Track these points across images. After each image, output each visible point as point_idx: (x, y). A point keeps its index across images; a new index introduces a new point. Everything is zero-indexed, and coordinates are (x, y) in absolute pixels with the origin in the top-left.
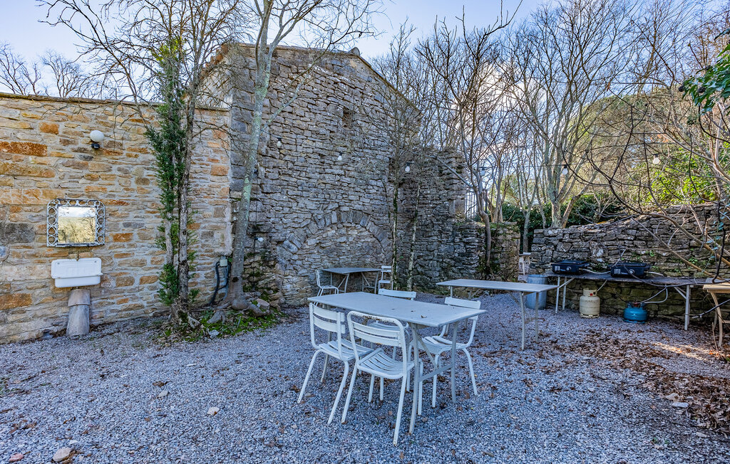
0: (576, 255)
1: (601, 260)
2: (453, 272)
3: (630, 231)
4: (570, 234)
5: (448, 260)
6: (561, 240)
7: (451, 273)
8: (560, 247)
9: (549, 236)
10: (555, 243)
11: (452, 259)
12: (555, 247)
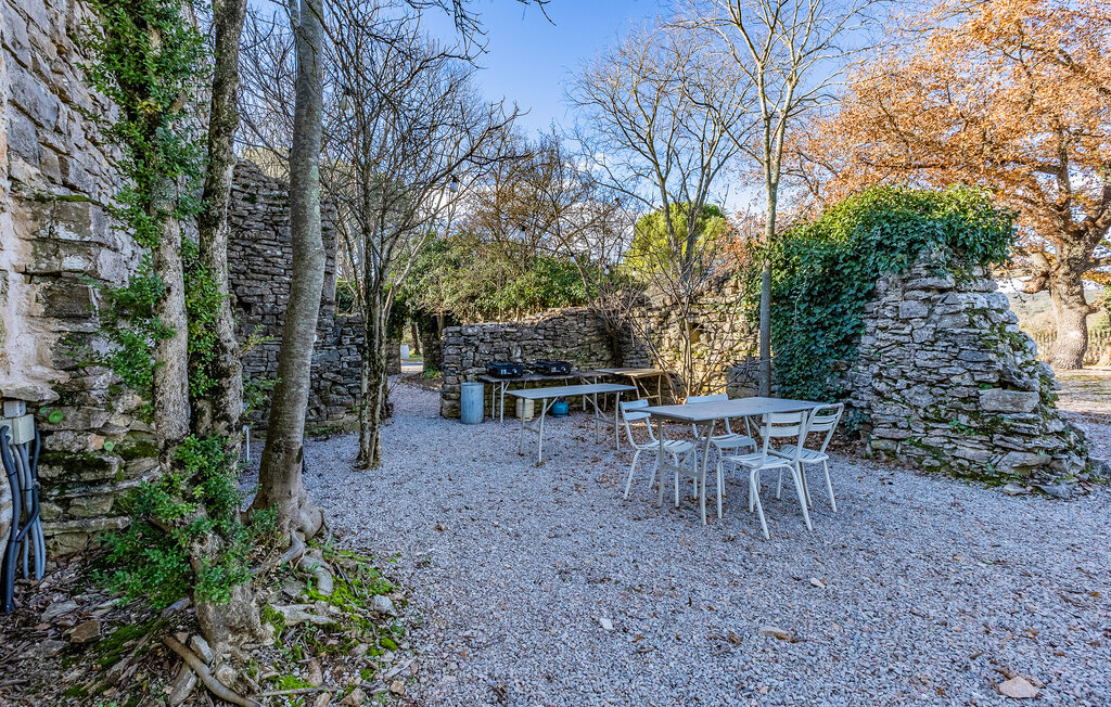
0: (497, 357)
1: (519, 360)
2: (338, 394)
3: (540, 331)
4: (492, 333)
5: (332, 375)
6: (482, 340)
7: (334, 396)
8: (483, 348)
9: (469, 336)
10: (477, 343)
11: (338, 373)
12: (477, 348)
